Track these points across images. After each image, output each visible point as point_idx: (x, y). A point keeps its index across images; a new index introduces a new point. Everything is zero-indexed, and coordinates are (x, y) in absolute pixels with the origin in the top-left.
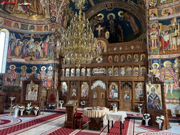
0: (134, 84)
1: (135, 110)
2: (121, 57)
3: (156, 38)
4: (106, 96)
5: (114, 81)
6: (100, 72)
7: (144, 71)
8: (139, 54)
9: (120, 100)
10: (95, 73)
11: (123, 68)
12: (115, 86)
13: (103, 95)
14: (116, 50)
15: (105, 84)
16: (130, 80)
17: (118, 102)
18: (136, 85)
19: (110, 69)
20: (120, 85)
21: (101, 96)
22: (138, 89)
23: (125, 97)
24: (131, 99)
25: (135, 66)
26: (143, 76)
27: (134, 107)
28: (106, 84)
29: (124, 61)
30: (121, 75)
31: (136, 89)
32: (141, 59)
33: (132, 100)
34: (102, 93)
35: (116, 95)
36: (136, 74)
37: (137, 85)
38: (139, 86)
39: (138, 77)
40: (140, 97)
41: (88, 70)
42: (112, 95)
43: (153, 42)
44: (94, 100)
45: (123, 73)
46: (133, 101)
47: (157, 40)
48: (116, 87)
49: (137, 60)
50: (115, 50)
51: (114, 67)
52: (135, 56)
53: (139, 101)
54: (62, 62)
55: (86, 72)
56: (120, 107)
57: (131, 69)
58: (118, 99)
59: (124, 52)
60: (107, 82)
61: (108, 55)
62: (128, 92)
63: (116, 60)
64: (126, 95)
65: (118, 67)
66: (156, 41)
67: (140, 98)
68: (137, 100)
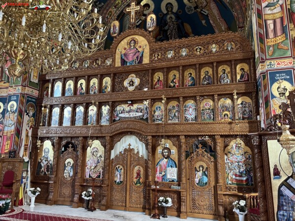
0: (220, 142)
1: (225, 217)
2: (186, 73)
3: (279, 15)
4: (146, 176)
5: (168, 137)
6: (133, 115)
7: (247, 109)
8: (232, 63)
9: (183, 189)
10: (122, 115)
11: (191, 103)
12: (169, 150)
13: (138, 174)
14: (173, 58)
15: (144, 145)
16: (210, 132)
17: (178, 193)
18: (226, 146)
19: (158, 104)
20: (184, 146)
21: (135, 175)
22: (231, 158)
23: (197, 180)
24: (213, 184)
25: (221, 96)
26: (246, 121)
27: (221, 209)
28: (147, 145)
29: (193, 85)
30: (186, 119)
31: (226, 157)
32: (238, 77)
33: (215, 188)
34: (136, 168)
35: (172, 174)
36: (225, 117)
37: (229, 147)
38: (234, 150)
39: (230, 123)
40: (238, 178)
41: (105, 109)
42: (163, 173)
43: (272, 26)
44: (115, 186)
45: (191, 114)
46: (219, 192)
47: (282, 19)
48: (174, 151)
49: (227, 80)
50: (169, 56)
51: (169, 100)
52: (220, 69)
53: (236, 192)
54: (45, 93)
55: (99, 114)
56: (183, 209)
57: (211, 103)
58: (179, 185)
59: (194, 61)
60: (149, 138)
61: (154, 70)
62: (205, 166)
63: (172, 81)
64: (200, 174)
65: (177, 99)
66: (278, 22)
67: (239, 183)
68: (230, 189)
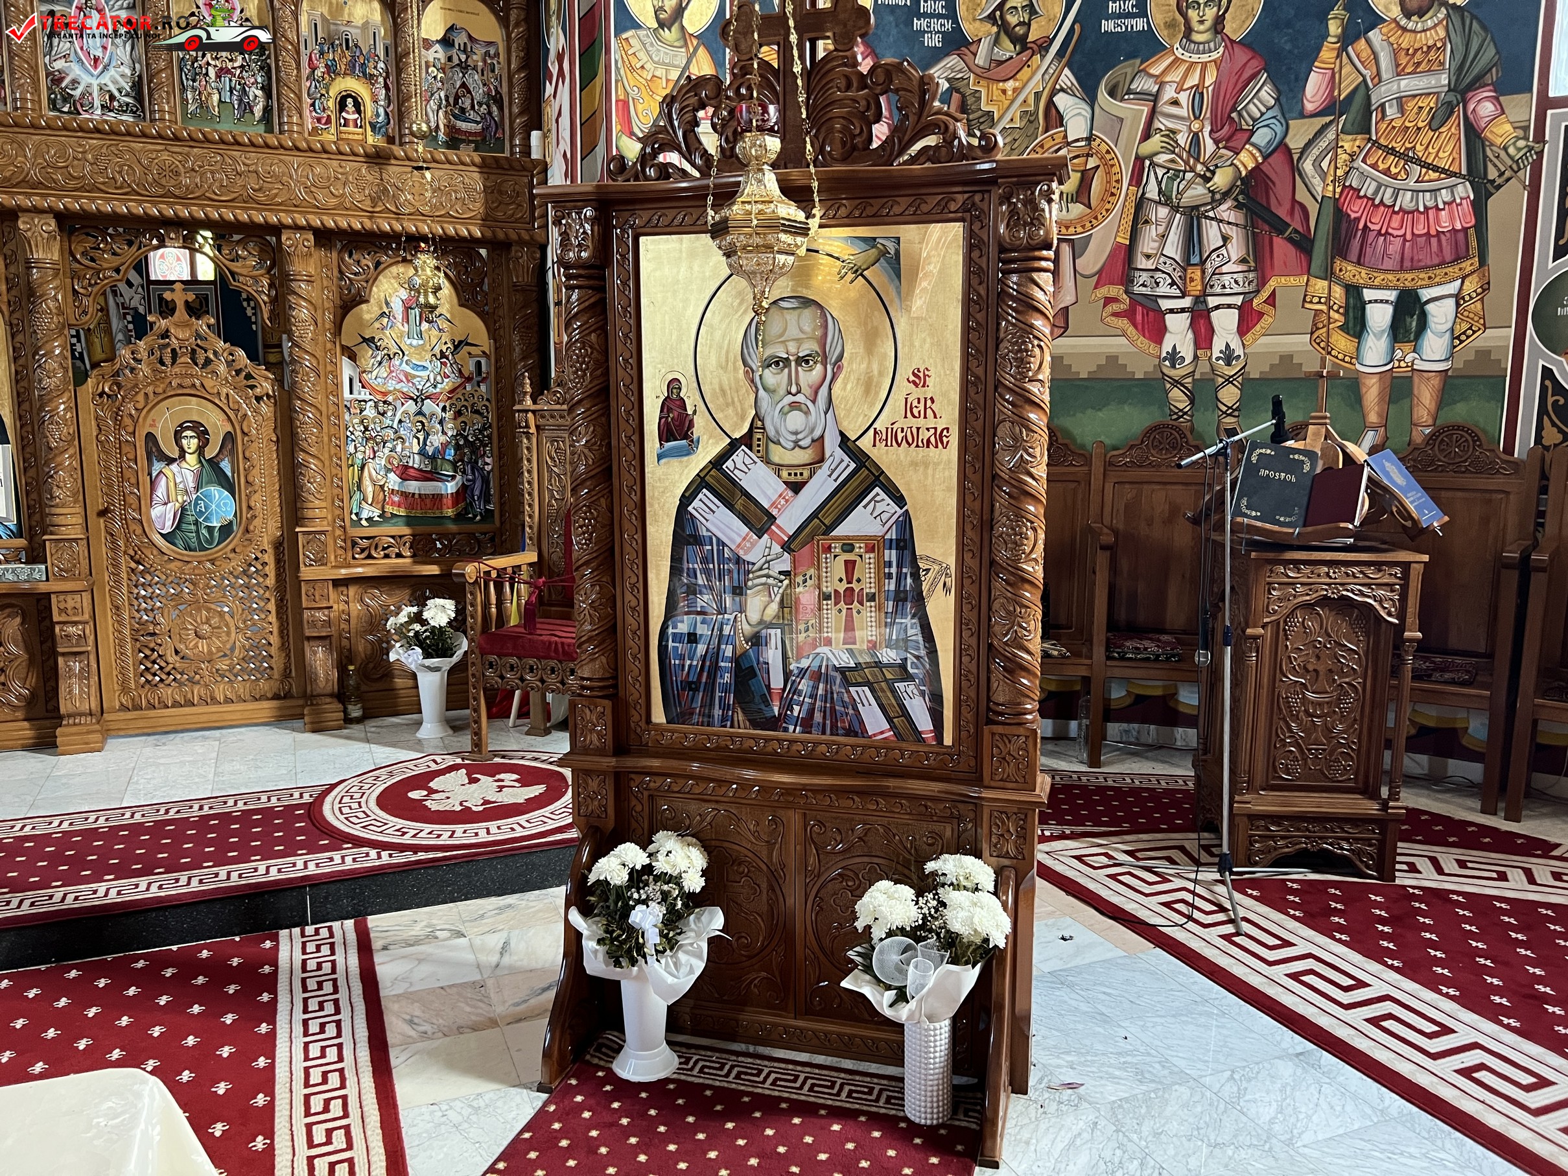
0: (312, 276)
1: (341, 696)
9: (67, 574)
16: (248, 201)
17: (32, 607)
18: (350, 301)
20: (53, 295)
23: (162, 516)
24: (268, 528)
27: (320, 661)
30: (62, 93)
31: (347, 369)
36: (342, 116)
37: (367, 311)
38: (399, 330)
39: (378, 158)
40: (413, 486)
46: (306, 573)
53: (405, 563)
56: (74, 696)
58: (35, 555)
62: (216, 424)
64: (185, 472)
67: (421, 510)
68: (369, 548)
